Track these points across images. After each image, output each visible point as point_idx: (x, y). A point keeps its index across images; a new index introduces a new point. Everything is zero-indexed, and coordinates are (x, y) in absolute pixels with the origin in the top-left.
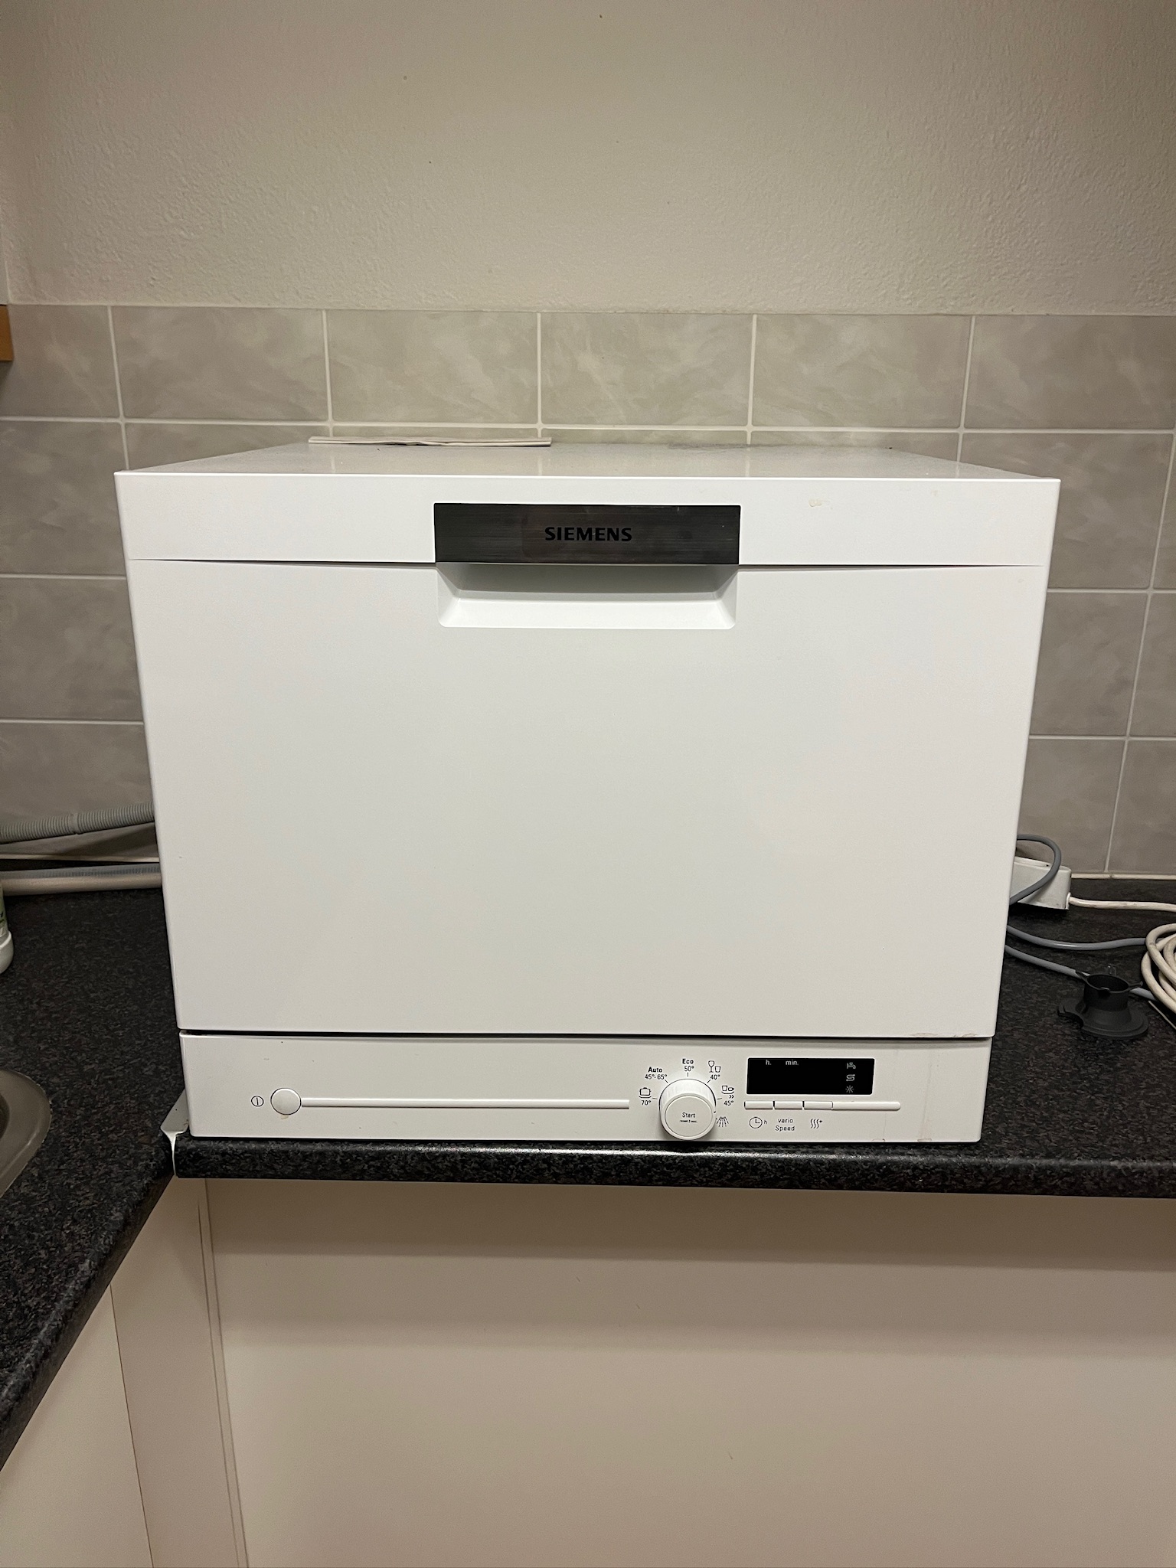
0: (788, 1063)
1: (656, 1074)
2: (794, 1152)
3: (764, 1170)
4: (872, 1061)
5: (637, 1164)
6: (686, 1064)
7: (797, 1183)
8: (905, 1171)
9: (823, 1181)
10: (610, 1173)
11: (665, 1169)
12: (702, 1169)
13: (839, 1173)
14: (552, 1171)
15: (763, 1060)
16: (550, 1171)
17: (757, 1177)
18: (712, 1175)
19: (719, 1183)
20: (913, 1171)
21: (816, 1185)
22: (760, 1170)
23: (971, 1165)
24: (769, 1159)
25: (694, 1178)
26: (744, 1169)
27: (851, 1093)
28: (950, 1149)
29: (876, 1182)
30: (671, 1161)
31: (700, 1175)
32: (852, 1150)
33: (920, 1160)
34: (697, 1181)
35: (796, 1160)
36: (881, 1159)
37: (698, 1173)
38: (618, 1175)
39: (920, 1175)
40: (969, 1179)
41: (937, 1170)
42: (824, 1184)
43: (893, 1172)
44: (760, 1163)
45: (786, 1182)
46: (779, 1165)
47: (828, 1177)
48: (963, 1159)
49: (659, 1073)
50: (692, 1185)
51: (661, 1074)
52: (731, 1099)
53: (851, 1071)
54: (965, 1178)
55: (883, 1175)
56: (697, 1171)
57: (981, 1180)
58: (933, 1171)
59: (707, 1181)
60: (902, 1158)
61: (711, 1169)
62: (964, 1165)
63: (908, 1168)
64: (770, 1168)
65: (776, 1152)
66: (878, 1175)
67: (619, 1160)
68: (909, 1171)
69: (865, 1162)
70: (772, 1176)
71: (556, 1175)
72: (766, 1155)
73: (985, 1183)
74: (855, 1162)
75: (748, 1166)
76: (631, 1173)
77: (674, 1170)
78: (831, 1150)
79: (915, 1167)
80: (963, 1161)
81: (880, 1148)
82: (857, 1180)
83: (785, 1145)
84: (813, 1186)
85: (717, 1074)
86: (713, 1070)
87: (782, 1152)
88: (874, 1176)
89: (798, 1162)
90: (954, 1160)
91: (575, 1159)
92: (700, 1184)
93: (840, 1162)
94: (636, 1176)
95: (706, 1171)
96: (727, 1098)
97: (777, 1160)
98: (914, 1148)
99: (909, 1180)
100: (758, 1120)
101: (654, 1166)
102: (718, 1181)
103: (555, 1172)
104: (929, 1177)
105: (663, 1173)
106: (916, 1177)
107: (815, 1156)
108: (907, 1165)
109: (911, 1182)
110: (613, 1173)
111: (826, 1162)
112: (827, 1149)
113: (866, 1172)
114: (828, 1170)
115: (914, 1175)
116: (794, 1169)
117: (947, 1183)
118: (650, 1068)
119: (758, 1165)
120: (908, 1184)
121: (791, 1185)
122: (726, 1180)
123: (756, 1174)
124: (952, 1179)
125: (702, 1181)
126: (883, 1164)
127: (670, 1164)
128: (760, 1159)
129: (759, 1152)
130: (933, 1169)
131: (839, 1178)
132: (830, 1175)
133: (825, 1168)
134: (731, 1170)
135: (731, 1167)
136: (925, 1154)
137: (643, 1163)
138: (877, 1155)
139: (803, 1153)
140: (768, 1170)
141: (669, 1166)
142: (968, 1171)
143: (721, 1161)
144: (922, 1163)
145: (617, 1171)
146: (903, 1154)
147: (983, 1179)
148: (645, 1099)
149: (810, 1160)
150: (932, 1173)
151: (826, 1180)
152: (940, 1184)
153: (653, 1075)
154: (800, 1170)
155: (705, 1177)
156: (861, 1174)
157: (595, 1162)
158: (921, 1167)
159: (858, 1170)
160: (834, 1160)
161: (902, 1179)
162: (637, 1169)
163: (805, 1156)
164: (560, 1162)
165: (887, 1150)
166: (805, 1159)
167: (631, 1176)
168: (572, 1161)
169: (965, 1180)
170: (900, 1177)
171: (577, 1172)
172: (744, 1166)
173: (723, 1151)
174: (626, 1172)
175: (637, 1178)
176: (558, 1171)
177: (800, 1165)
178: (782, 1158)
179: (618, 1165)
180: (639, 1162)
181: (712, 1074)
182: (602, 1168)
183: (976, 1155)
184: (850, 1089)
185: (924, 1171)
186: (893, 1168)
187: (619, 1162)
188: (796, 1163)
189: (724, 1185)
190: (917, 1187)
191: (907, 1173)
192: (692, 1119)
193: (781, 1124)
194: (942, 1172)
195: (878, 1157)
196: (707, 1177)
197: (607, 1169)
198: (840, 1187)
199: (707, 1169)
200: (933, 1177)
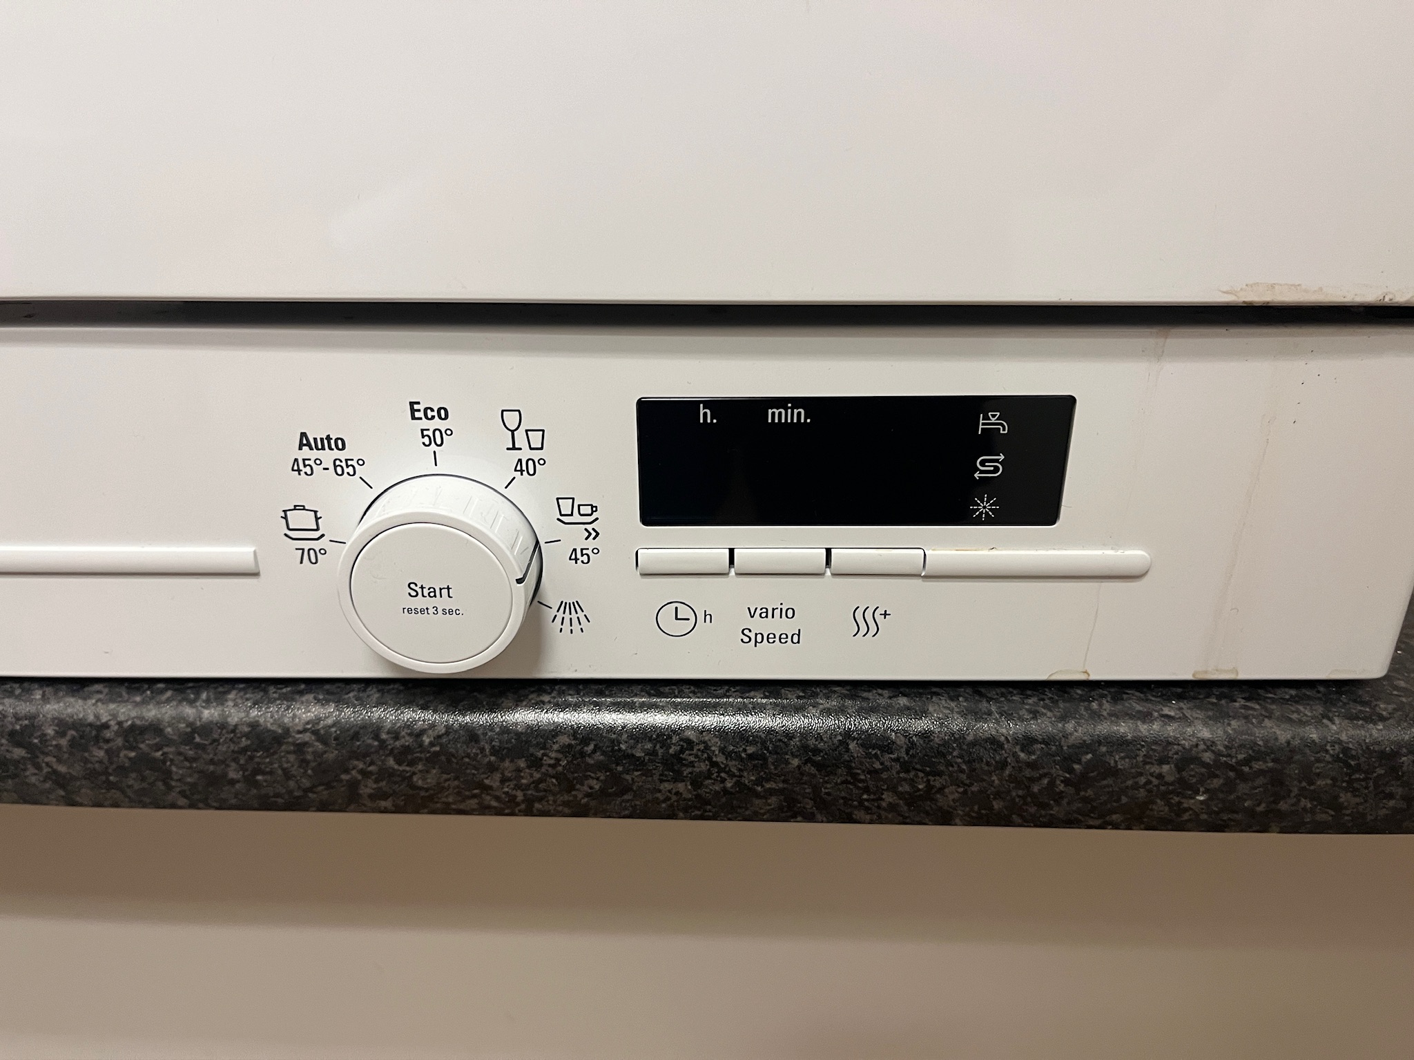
0: (773, 415)
1: (328, 456)
2: (799, 710)
3: (703, 767)
4: (1068, 403)
5: (300, 748)
6: (425, 423)
7: (809, 805)
8: (1155, 769)
9: (888, 797)
10: (225, 775)
11: (391, 762)
12: (507, 763)
13: (940, 774)
14: (46, 770)
15: (690, 407)
16: (39, 767)
17: (681, 787)
18: (540, 781)
19: (565, 804)
20: (1180, 769)
21: (867, 809)
22: (692, 764)
23: (1368, 750)
24: (721, 733)
25: (486, 789)
26: (638, 763)
27: (989, 522)
28: (1295, 700)
29: (1057, 802)
30: (407, 741)
31: (503, 781)
32: (984, 705)
33: (1205, 733)
34: (497, 798)
35: (805, 734)
36: (1078, 730)
37: (497, 776)
38: (250, 781)
39: (1202, 781)
40: (1355, 792)
41: (1257, 766)
42: (892, 807)
43: (1114, 772)
44: (689, 742)
45: (773, 800)
46: (751, 750)
47: (906, 788)
48: (1341, 731)
49: (336, 454)
50: (484, 810)
51: (343, 455)
52: (591, 543)
53: (989, 442)
54: (1346, 790)
55: (1078, 782)
56: (492, 768)
57: (1391, 796)
58: (1246, 769)
59: (530, 801)
60: (1143, 728)
61: (536, 763)
62: (1346, 750)
63: (1162, 761)
64: (720, 759)
65: (741, 709)
66: (1066, 782)
67: (247, 735)
68: (1166, 768)
69: (1027, 742)
70: (729, 785)
71: (61, 781)
72: (710, 720)
73: (1403, 805)
74: (994, 743)
75: (653, 753)
76: (287, 775)
77: (420, 767)
78: (916, 704)
79: (1187, 759)
80: (1344, 737)
81: (1071, 700)
82: (998, 795)
83: (772, 687)
84: (858, 814)
85: (536, 455)
86: (521, 440)
87: (760, 709)
88: (1052, 784)
89: (812, 742)
90: (1314, 735)
91: (108, 734)
92: (508, 808)
93: (945, 744)
94: (306, 783)
95: (519, 770)
96: (575, 537)
97: (743, 735)
98: (1180, 697)
99: (1164, 796)
100: (684, 612)
101: (355, 755)
102: (560, 798)
103: (55, 772)
104: (1230, 786)
105: (385, 774)
106: (1185, 787)
107: (865, 724)
108: (1162, 750)
109: (1168, 804)
110: (232, 775)
111: (901, 741)
112: (903, 701)
113: (1028, 773)
114: (906, 767)
115: (1181, 781)
116: (796, 762)
117: (1283, 806)
118: (303, 435)
119: (682, 751)
120: (1160, 807)
121: (789, 811)
122: (588, 795)
123: (678, 778)
124: (1303, 793)
125: (513, 799)
126: (1084, 747)
127: (406, 750)
128: (689, 733)
129: (686, 708)
130: (1247, 761)
131: (941, 790)
132: (912, 782)
133: (897, 760)
134: (600, 766)
135: (599, 756)
136: (1221, 716)
137: (319, 746)
138: (1063, 718)
139: (828, 712)
140: (715, 764)
141: (403, 755)
142: (1358, 769)
143: (564, 740)
144: (1210, 745)
145: (243, 768)
146: (1146, 717)
147: (1399, 791)
148: (306, 545)
149: (848, 734)
150: (1242, 777)
151: (900, 795)
152: (1261, 808)
153: (319, 462)
154: (815, 764)
155: (518, 787)
156: (1012, 778)
157: (169, 742)
158: (1207, 757)
159: (1003, 765)
160: (926, 735)
161: (1142, 793)
162: (304, 763)
163: (831, 722)
164: (64, 742)
165: (1095, 705)
166: (832, 733)
167: (292, 784)
168: (97, 739)
169: (1344, 798)
170: (1136, 787)
171: (122, 770)
172: (639, 754)
173: (576, 707)
174: (271, 773)
175: (310, 790)
176: (62, 769)
177: (816, 751)
178: (760, 730)
179: (244, 750)
180: (305, 744)
181: (516, 455)
182: (195, 760)
183: (1382, 719)
184: (984, 507)
185: (1213, 770)
186: (1119, 761)
187: (244, 742)
188: (806, 745)
189: (580, 811)
190: (1186, 817)
191: (1160, 776)
192: (442, 602)
193: (760, 626)
194: (1270, 770)
195: (1070, 726)
196: (527, 787)
197: (212, 762)
198: (944, 818)
199: (522, 763)
200: (1243, 788)
